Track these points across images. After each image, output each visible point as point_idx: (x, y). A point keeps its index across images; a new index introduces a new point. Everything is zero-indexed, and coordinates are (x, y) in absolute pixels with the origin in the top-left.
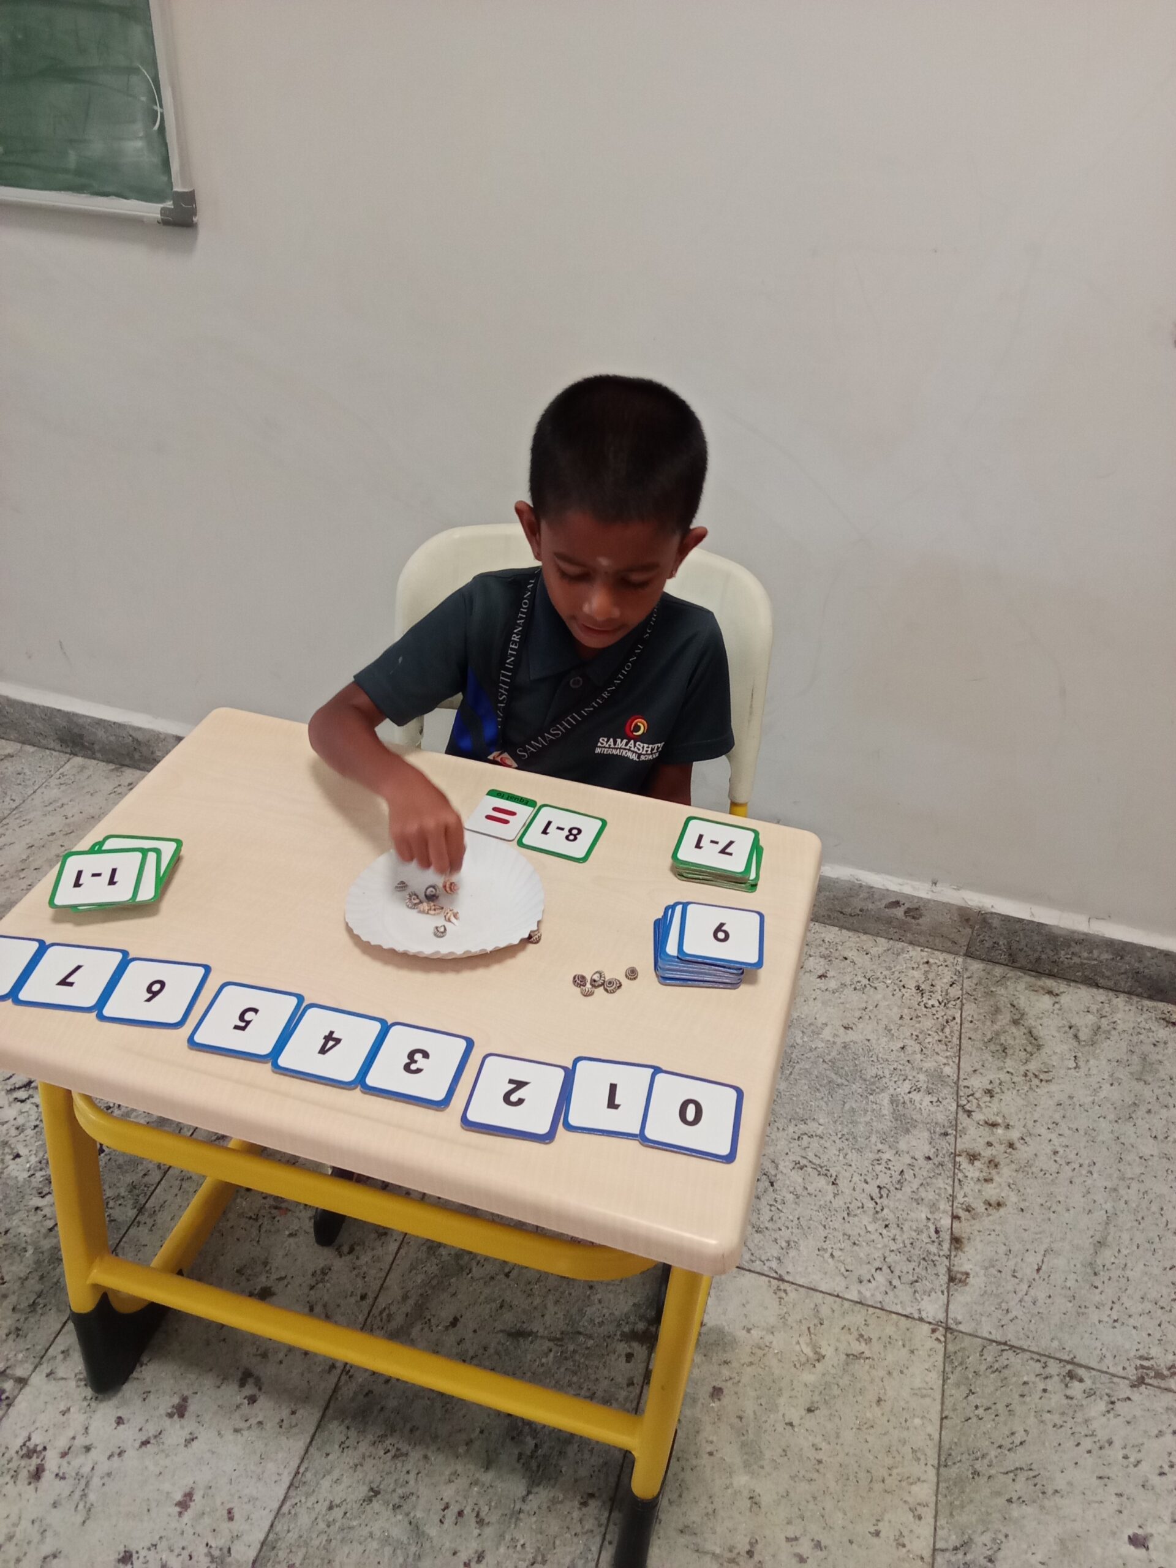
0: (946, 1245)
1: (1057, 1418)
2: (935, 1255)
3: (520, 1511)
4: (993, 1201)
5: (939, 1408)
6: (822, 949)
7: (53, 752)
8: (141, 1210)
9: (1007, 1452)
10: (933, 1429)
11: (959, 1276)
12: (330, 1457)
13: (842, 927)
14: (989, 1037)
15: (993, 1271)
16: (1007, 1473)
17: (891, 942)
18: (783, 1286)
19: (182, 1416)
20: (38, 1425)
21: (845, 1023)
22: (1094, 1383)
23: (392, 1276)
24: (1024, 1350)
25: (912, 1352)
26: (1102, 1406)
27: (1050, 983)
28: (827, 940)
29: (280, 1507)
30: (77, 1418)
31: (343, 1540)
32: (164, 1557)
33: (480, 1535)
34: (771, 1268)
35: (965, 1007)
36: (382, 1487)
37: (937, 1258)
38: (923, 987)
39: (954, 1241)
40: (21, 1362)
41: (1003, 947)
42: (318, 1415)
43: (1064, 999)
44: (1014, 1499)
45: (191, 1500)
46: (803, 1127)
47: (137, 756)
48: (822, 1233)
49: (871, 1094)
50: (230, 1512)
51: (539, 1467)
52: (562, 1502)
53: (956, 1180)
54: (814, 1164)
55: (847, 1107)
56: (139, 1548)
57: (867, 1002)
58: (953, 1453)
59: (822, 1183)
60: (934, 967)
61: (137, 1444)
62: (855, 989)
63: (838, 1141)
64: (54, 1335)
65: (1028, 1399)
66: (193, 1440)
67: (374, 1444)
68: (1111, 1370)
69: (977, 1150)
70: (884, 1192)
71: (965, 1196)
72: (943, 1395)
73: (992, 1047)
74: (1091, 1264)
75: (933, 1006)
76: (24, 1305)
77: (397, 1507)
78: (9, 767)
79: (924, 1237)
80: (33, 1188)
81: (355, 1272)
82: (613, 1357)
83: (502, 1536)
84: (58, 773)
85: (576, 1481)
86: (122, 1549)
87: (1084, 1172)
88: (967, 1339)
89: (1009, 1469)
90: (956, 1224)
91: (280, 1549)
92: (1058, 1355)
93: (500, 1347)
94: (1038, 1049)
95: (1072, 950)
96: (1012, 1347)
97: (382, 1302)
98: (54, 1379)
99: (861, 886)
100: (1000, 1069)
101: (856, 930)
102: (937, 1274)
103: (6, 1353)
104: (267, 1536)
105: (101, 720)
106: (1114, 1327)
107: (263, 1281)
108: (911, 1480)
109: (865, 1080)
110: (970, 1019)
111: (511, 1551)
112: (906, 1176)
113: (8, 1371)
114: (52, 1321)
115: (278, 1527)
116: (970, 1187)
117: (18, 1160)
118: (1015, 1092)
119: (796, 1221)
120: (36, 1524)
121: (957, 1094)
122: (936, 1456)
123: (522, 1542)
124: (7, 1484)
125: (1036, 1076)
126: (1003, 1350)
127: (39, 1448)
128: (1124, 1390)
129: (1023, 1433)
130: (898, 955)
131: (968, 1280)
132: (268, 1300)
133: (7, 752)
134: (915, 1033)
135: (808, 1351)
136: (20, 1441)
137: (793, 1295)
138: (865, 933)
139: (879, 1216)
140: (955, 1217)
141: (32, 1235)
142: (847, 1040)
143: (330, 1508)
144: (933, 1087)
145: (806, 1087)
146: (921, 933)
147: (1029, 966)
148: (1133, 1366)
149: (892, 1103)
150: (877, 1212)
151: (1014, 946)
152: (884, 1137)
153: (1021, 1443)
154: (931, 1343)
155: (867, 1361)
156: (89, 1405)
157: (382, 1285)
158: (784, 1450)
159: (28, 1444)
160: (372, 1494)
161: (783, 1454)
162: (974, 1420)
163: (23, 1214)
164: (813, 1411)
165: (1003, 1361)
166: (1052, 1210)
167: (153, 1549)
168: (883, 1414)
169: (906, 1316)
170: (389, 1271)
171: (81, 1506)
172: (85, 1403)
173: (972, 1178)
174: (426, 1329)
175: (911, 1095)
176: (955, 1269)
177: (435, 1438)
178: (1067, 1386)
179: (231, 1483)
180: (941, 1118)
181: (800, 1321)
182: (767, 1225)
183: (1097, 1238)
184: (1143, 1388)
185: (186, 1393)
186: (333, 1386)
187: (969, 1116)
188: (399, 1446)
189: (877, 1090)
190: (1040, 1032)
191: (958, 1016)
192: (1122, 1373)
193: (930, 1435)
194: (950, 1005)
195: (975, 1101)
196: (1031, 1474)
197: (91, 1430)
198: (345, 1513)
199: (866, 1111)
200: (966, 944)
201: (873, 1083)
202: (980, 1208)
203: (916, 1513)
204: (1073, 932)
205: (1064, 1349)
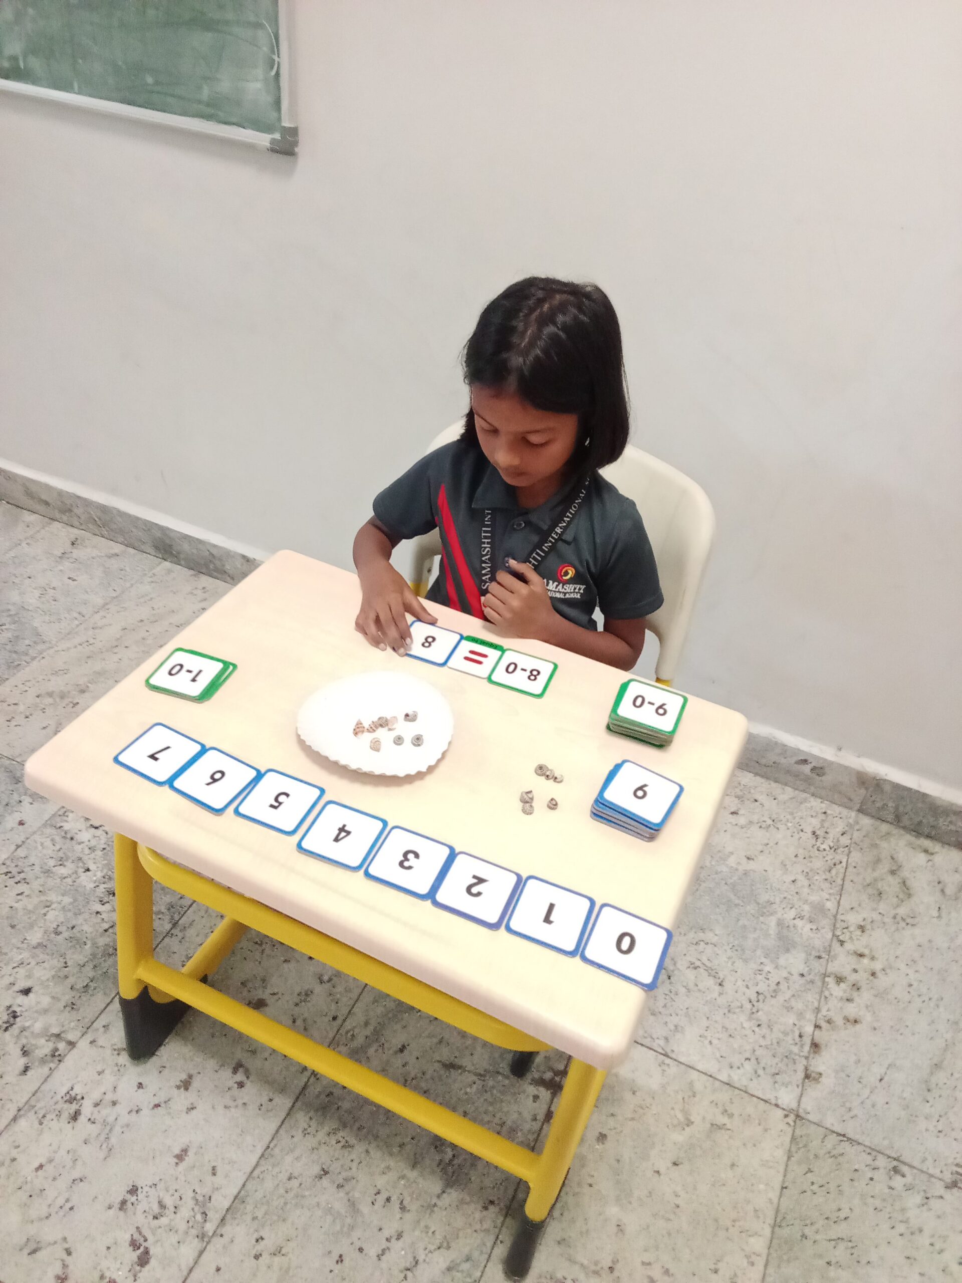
0: (807, 1048)
1: (878, 1203)
2: (796, 1054)
3: (435, 1205)
4: (852, 1018)
5: (781, 1178)
6: (737, 790)
7: (149, 555)
8: (175, 925)
9: (832, 1223)
10: (774, 1195)
11: (813, 1075)
12: (295, 1139)
13: (756, 774)
14: (868, 881)
15: (843, 1075)
16: (830, 1240)
17: (797, 792)
18: (668, 1061)
19: (186, 1089)
20: (79, 1079)
21: (749, 854)
22: (914, 1179)
23: (358, 1005)
24: (859, 1144)
25: (766, 1130)
26: (918, 1199)
27: (927, 843)
28: (742, 783)
29: (252, 1172)
30: (109, 1079)
31: (296, 1205)
32: (161, 1195)
33: (401, 1218)
34: (659, 1045)
35: (852, 854)
36: (330, 1169)
37: (797, 1057)
38: (818, 833)
39: (814, 1047)
40: (72, 1029)
41: (891, 809)
42: (290, 1105)
43: (938, 859)
44: (832, 1263)
45: (186, 1155)
46: (701, 935)
47: (211, 566)
48: (705, 1023)
49: (762, 916)
50: (214, 1168)
51: (453, 1172)
52: (467, 1203)
53: (823, 998)
54: (707, 966)
55: (741, 923)
56: (143, 1186)
57: (769, 839)
58: (788, 1217)
59: (710, 982)
60: (830, 817)
61: (152, 1105)
62: (761, 827)
63: (729, 951)
64: (99, 1012)
65: (856, 1184)
66: (192, 1109)
67: (329, 1134)
68: (931, 1171)
69: (845, 974)
70: (761, 997)
71: (828, 1011)
72: (786, 1170)
73: (870, 890)
74: (926, 1081)
75: (824, 850)
76: (79, 985)
77: (340, 1186)
78: (114, 564)
79: (789, 1039)
80: (97, 897)
81: (331, 998)
82: (522, 1096)
83: (418, 1222)
84: (151, 573)
85: (482, 1188)
86: (131, 1184)
87: (932, 1004)
88: (813, 1127)
89: (833, 1237)
90: (817, 1032)
91: (248, 1204)
92: (888, 1152)
93: (435, 1074)
94: (909, 898)
95: (949, 819)
96: (849, 1139)
97: (348, 1025)
98: (96, 1046)
99: (776, 743)
100: (874, 910)
101: (768, 778)
102: (795, 1071)
103: (63, 1020)
104: (239, 1193)
105: (187, 535)
106: (938, 1137)
107: (260, 994)
108: (749, 1233)
109: (758, 904)
110: (854, 864)
111: (424, 1235)
112: (781, 986)
113: (62, 1035)
114: (99, 1000)
115: (249, 1186)
116: (833, 1003)
117: (88, 873)
118: (883, 931)
119: (685, 1010)
120: (71, 1154)
121: (834, 925)
122: (773, 1217)
123: (432, 1230)
124: (52, 1120)
125: (903, 920)
126: (842, 1141)
127: (79, 1097)
128: (938, 1188)
129: (848, 1210)
130: (801, 803)
131: (820, 1079)
132: (261, 1009)
133: (113, 552)
134: (805, 871)
135: (680, 1116)
136: (64, 1090)
137: (673, 1069)
138: (776, 781)
139: (754, 1016)
140: (817, 1027)
141: (91, 933)
142: (748, 868)
143: (290, 1179)
144: (815, 917)
145: (708, 903)
146: (824, 788)
147: (912, 827)
148: (950, 1171)
149: (778, 925)
150: (753, 1013)
151: (901, 809)
152: (768, 952)
153: (845, 1219)
154: (782, 1126)
155: (728, 1132)
156: (119, 1070)
157: (350, 1011)
158: (650, 1193)
159: (71, 1092)
160: (323, 1173)
161: (648, 1195)
162: (809, 1193)
163: (86, 916)
164: (677, 1165)
165: (840, 1150)
166: (900, 1032)
167: (153, 1187)
168: (734, 1177)
169: (766, 1101)
170: (357, 1001)
171: (104, 1146)
172: (116, 1069)
173: (836, 997)
174: (380, 1050)
175: (795, 921)
176: (811, 1068)
177: (376, 1137)
178: (890, 1178)
179: (217, 1147)
180: (817, 943)
181: (677, 1092)
182: (661, 1010)
183: (935, 1061)
184: (955, 1190)
185: (192, 1072)
186: (302, 1084)
187: (841, 945)
188: (348, 1139)
189: (767, 913)
190: (911, 883)
191: (844, 861)
192: (938, 1174)
193: (770, 1200)
194: (839, 851)
195: (848, 934)
196: (850, 1244)
197: (119, 1089)
198: (301, 1184)
199: (755, 929)
200: (860, 801)
201: (765, 907)
202: (839, 1021)
203: (750, 1260)
204: (952, 804)
205: (892, 1147)
